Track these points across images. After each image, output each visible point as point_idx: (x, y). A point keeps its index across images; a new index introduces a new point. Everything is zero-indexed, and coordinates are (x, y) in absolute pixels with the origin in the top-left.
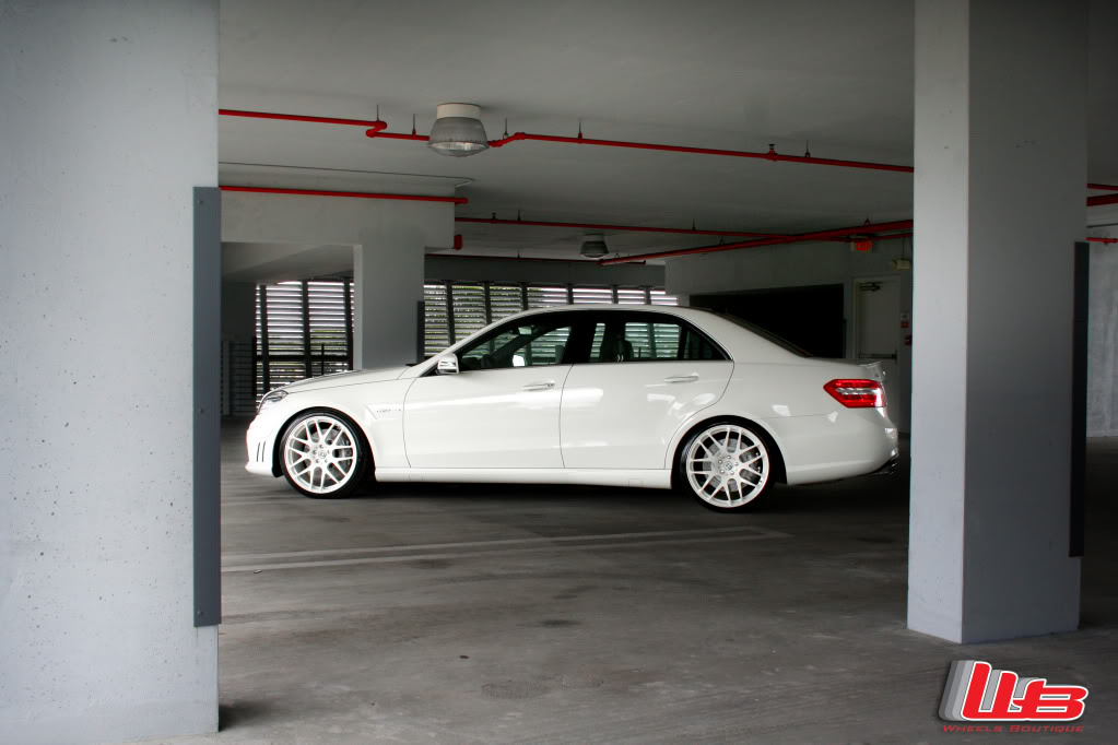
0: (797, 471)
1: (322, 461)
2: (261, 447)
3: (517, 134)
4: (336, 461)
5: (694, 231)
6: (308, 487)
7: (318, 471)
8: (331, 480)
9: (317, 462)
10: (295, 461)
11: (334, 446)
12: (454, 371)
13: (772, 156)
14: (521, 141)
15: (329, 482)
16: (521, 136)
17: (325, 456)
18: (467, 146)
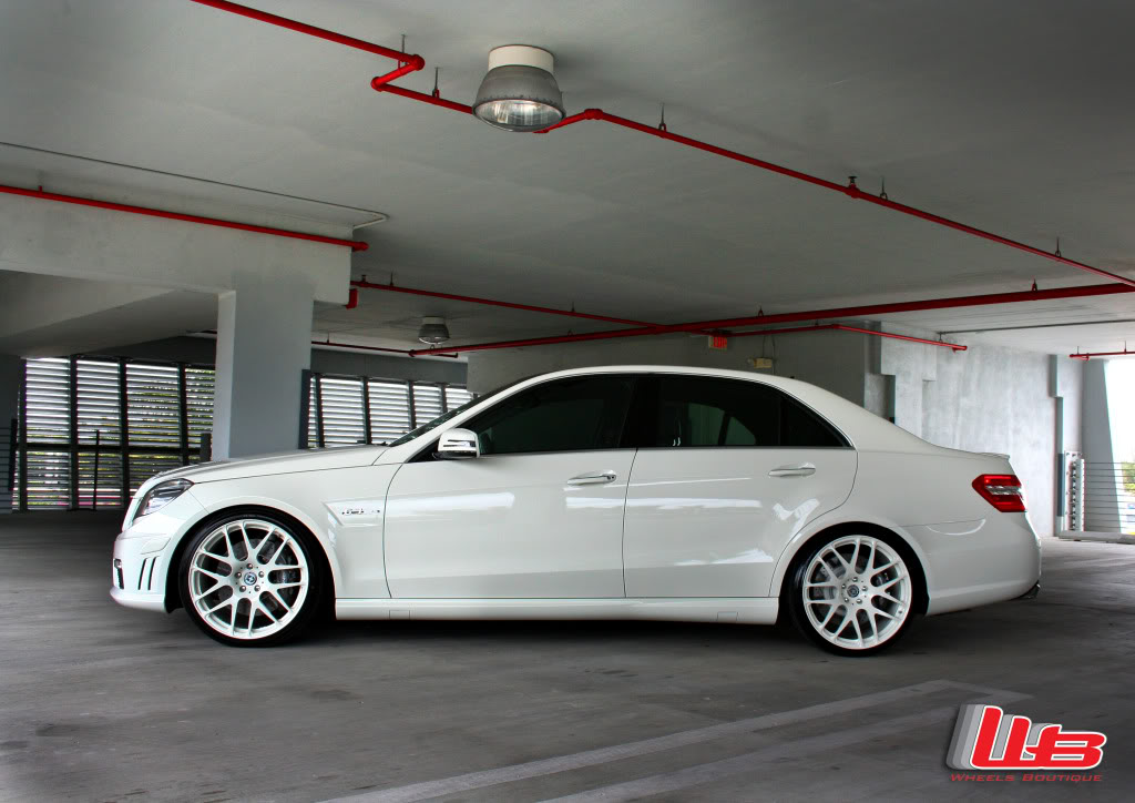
0: (941, 596)
1: (250, 588)
2: (146, 567)
3: (587, 111)
4: (273, 589)
5: (573, 313)
6: (228, 630)
7: (245, 604)
8: (265, 616)
9: (242, 590)
10: (204, 589)
11: (272, 566)
12: (474, 454)
13: (853, 191)
14: (593, 121)
15: (261, 621)
16: (596, 114)
17: (255, 580)
18: (528, 108)
